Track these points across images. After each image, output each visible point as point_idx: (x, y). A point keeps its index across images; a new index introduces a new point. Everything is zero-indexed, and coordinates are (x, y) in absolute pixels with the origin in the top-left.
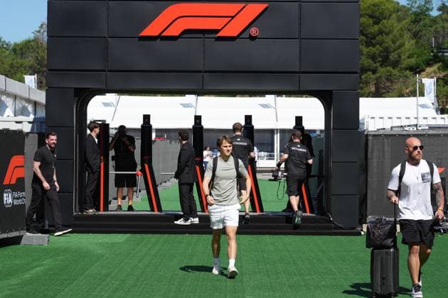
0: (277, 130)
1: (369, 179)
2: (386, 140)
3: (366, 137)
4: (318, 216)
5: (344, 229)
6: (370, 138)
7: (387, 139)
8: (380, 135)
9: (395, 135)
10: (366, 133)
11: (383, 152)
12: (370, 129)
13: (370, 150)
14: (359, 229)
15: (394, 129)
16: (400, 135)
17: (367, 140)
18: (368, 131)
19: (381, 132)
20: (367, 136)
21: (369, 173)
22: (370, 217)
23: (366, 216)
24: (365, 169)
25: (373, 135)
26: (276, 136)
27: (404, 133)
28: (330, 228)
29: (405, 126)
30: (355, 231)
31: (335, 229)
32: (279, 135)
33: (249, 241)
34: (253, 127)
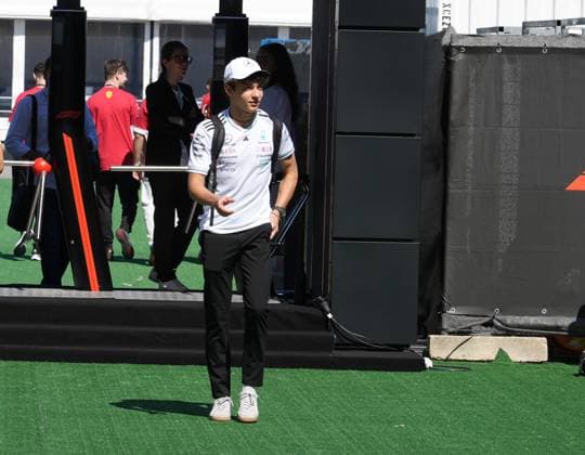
0: (152, 23)
1: (453, 190)
2: (507, 67)
3: (445, 52)
4: (287, 307)
5: (369, 349)
6: (459, 58)
7: (512, 61)
8: (489, 50)
9: (539, 50)
10: (446, 41)
11: (500, 105)
12: (459, 30)
13: (456, 96)
14: (417, 349)
15: (532, 30)
16: (553, 50)
17: (449, 64)
18: (454, 37)
19: (493, 40)
20: (448, 50)
21: (454, 171)
22: (453, 311)
23: (441, 308)
24: (440, 156)
25: (470, 50)
26: (147, 45)
27: (569, 44)
28: (327, 345)
29: (570, 22)
30: (404, 354)
31: (341, 346)
32: (156, 40)
33: (66, 381)
34: (84, 14)
